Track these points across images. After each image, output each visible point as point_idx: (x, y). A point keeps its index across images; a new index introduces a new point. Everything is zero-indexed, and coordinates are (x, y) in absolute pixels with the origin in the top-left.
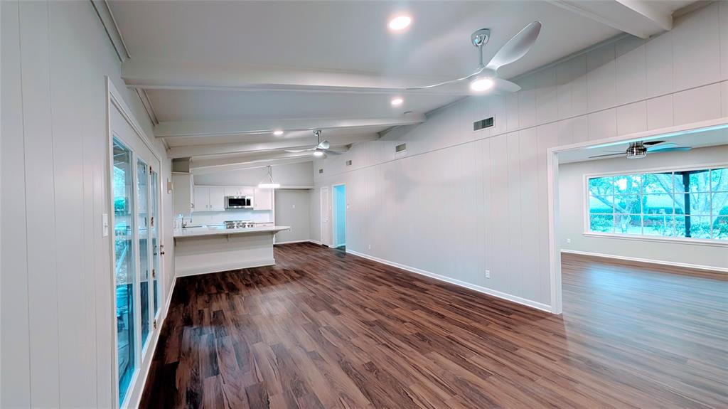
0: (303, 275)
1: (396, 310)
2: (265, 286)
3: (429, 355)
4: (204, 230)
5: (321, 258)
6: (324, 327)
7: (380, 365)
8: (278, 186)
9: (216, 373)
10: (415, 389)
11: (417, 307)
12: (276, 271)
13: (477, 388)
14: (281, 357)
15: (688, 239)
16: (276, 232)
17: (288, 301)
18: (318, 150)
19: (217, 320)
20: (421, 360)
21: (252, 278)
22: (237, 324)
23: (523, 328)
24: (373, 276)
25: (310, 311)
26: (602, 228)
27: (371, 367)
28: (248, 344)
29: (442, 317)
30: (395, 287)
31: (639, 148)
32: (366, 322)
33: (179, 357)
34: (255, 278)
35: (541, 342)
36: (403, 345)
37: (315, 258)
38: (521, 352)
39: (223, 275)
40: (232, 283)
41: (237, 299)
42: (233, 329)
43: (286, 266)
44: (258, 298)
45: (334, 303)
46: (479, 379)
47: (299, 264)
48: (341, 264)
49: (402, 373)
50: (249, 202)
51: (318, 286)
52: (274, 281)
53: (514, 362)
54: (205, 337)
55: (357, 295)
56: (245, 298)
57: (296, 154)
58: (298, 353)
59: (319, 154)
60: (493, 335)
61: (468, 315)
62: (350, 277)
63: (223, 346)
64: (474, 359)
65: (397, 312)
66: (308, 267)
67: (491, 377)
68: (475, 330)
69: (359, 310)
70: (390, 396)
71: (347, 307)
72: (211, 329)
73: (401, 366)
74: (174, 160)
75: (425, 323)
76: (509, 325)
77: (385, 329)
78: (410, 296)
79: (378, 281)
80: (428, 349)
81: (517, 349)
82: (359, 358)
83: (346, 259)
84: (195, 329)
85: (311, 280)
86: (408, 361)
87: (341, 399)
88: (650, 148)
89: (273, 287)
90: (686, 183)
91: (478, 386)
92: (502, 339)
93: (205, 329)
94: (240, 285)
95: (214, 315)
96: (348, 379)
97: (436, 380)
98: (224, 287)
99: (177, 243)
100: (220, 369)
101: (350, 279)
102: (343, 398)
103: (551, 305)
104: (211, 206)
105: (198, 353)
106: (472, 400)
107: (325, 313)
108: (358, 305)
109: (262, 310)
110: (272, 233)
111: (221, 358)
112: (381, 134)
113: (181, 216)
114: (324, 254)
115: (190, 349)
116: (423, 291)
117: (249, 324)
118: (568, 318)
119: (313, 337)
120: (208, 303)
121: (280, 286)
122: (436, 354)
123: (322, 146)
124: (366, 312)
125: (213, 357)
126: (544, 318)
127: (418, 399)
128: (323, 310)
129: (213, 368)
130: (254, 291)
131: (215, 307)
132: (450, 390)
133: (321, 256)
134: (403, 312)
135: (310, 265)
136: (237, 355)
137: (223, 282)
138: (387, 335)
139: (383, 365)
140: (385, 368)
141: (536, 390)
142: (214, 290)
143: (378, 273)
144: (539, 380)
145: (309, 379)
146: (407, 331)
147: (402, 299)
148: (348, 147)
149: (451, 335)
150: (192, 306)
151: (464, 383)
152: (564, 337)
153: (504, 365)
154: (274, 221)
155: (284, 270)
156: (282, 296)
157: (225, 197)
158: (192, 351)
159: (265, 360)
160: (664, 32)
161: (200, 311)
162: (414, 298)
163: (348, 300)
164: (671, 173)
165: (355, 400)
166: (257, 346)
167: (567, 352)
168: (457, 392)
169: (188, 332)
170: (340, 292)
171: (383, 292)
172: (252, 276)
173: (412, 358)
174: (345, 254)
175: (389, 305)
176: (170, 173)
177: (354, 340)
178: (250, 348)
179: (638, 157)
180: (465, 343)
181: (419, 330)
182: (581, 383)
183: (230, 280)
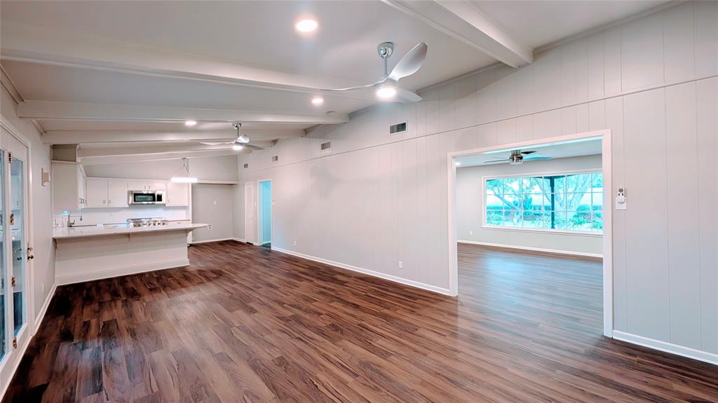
0: (221, 275)
1: (314, 303)
2: (173, 289)
3: (340, 343)
4: (100, 230)
5: (243, 256)
6: (237, 327)
7: (289, 358)
8: (195, 180)
9: (99, 389)
10: (322, 376)
11: (335, 299)
12: (189, 272)
13: (378, 368)
14: (183, 364)
15: (553, 230)
16: (191, 230)
17: (200, 304)
18: (237, 143)
19: (108, 332)
20: (331, 349)
21: (158, 281)
22: (133, 334)
23: (425, 311)
24: (295, 272)
25: (225, 312)
26: (496, 222)
27: (282, 362)
28: (145, 354)
29: (356, 306)
30: (316, 281)
31: (517, 156)
32: (282, 318)
33: (50, 378)
34: (162, 281)
35: (437, 321)
36: (316, 336)
37: (236, 256)
38: (420, 332)
39: (123, 280)
40: (133, 288)
41: (137, 306)
42: (128, 339)
43: (201, 265)
44: (163, 303)
45: (251, 301)
46: (380, 359)
47: (218, 264)
48: (264, 261)
49: (311, 363)
50: (160, 198)
51: (235, 286)
52: (187, 283)
53: (412, 341)
54: (88, 352)
55: (277, 292)
56: (147, 303)
57: (214, 146)
58: (204, 356)
59: (238, 148)
60: (399, 319)
61: (380, 303)
62: (272, 274)
63: (111, 359)
64: (380, 343)
65: (315, 306)
66: (227, 267)
67: (392, 357)
68: (385, 317)
69: (276, 306)
70: (295, 387)
71: (265, 304)
72: (98, 342)
73: (311, 357)
74: (54, 147)
75: (340, 314)
76: (413, 309)
77: (301, 323)
78: (330, 289)
79: (301, 277)
80: (339, 338)
81: (417, 330)
82: (270, 355)
83: (271, 256)
84: (75, 344)
85: (230, 279)
86: (319, 352)
87: (245, 396)
88: (525, 157)
89: (183, 289)
90: (552, 185)
91: (379, 366)
92: (407, 322)
93: (89, 343)
94: (142, 289)
95: (103, 326)
96: (256, 376)
97: (343, 366)
98: (121, 293)
99: (58, 246)
100: (105, 386)
101: (272, 276)
102: (247, 396)
103: (449, 289)
104: (109, 202)
105: (77, 370)
106: (371, 379)
107: (241, 313)
108: (276, 301)
109: (167, 315)
110: (186, 231)
111: (107, 373)
112: (307, 131)
113: (66, 213)
114: (248, 252)
115: (66, 367)
116: (343, 283)
117: (149, 331)
118: (462, 299)
119: (222, 339)
120: (98, 313)
121: (192, 288)
122: (346, 342)
123: (241, 139)
124: (284, 308)
125: (97, 373)
126: (442, 301)
127: (323, 385)
128: (239, 309)
129: (95, 385)
130: (159, 295)
131: (106, 316)
132: (354, 373)
133: (243, 254)
134: (321, 305)
135: (229, 264)
136: (129, 368)
137: (121, 288)
138: (302, 329)
139: (294, 357)
140: (296, 360)
141: (426, 362)
142: (107, 297)
143: (301, 269)
144: (431, 354)
145: (213, 382)
146: (321, 323)
147: (322, 293)
148: (275, 142)
149: (363, 322)
150: (75, 318)
151: (366, 365)
152: (456, 316)
153: (403, 345)
154: (191, 219)
155: (199, 271)
156: (193, 298)
157: (129, 192)
158: (69, 369)
159: (163, 368)
160: (528, 64)
161: (85, 323)
162: (333, 290)
163: (267, 297)
164: (541, 178)
165: (259, 396)
166: (155, 354)
167: (456, 328)
168: (360, 374)
169: (65, 349)
170: (259, 291)
171: (304, 287)
172: (158, 279)
173: (323, 349)
174: (270, 251)
175: (308, 300)
176: (48, 161)
177: (268, 337)
178: (147, 358)
179: (518, 163)
180: (374, 328)
181: (334, 321)
182: (461, 352)
183: (130, 285)
